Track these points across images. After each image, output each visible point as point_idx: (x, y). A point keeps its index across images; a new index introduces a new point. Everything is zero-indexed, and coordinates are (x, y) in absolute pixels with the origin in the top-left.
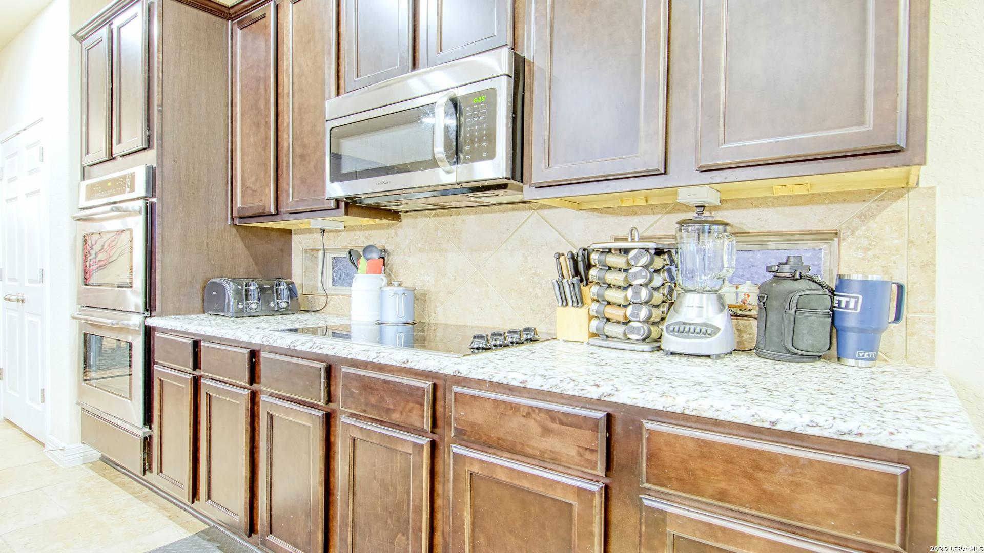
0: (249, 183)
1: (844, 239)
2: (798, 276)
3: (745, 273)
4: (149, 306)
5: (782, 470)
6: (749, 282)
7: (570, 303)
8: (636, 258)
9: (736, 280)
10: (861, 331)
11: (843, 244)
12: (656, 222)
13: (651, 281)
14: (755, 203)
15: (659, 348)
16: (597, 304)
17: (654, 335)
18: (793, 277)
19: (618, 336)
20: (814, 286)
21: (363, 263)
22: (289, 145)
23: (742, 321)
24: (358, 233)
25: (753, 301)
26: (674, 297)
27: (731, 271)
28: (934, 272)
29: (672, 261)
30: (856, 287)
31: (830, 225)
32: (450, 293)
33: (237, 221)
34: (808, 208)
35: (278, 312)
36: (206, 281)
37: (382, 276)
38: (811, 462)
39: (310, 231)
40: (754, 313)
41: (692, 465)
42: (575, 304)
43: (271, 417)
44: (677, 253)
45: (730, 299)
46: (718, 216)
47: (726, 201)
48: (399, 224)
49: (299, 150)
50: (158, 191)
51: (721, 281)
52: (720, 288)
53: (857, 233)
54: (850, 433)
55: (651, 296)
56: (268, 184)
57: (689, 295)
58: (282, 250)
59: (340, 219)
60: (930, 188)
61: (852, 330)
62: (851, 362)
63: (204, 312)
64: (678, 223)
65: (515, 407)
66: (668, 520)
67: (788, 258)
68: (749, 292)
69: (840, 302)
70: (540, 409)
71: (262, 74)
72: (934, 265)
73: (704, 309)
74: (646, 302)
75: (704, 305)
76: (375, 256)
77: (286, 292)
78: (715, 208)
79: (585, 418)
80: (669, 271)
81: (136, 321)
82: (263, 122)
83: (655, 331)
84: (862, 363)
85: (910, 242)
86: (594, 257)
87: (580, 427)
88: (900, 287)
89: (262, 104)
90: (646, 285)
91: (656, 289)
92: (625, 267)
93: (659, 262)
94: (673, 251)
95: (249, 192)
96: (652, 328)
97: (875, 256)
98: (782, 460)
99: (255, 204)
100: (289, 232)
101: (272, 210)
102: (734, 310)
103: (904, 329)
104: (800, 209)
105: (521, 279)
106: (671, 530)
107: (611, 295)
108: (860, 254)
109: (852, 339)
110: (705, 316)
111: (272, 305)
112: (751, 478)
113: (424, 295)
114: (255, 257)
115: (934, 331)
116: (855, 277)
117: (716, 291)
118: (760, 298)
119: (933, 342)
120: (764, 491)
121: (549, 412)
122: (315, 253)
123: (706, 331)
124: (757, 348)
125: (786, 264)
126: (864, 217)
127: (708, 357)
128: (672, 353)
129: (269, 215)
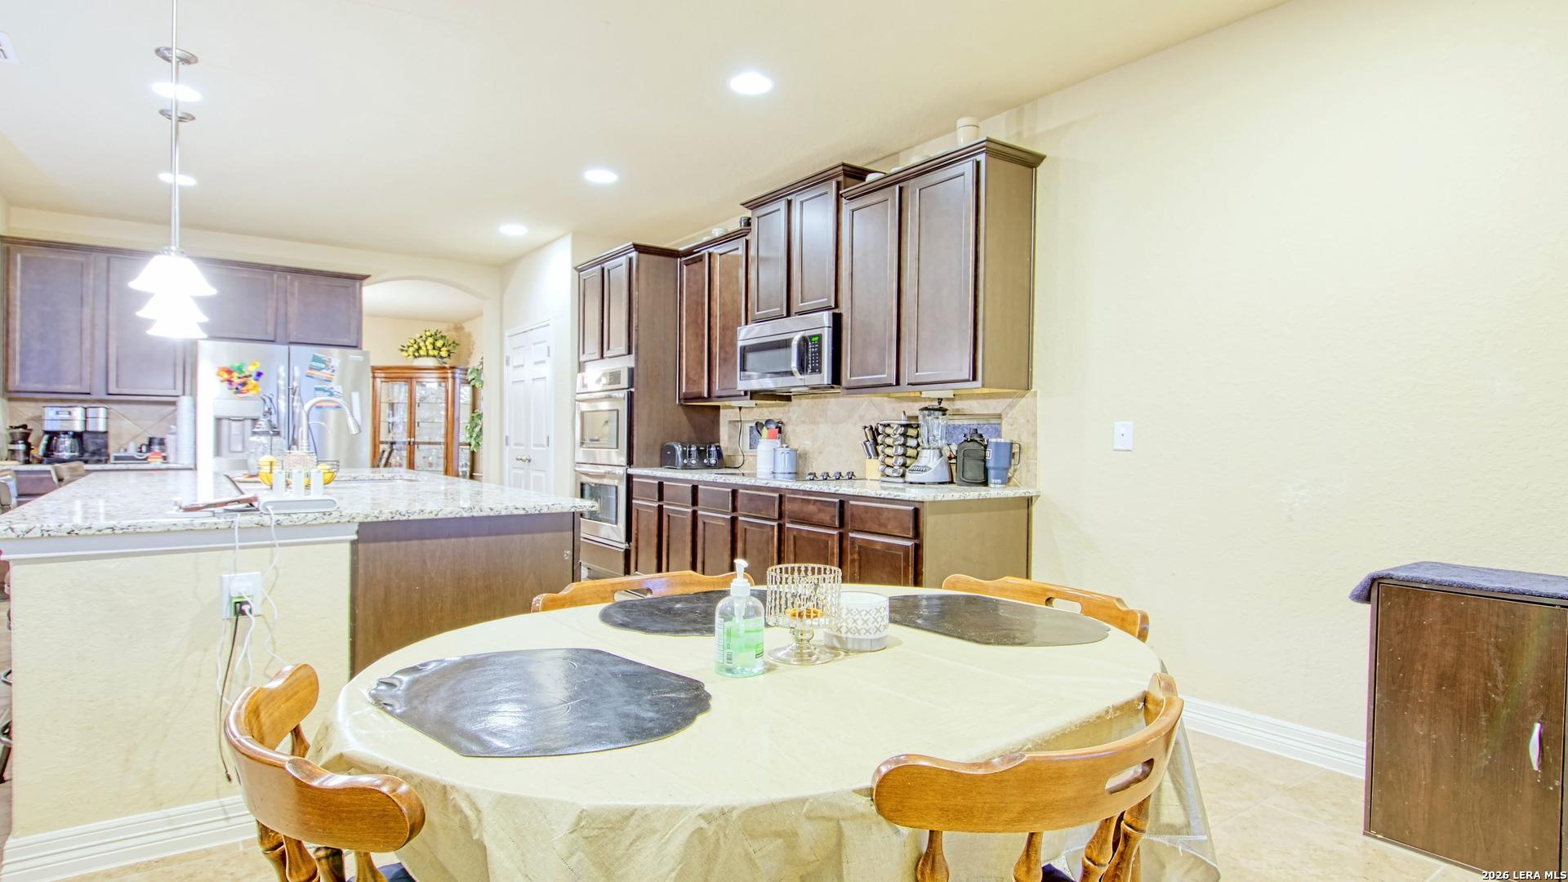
0: (691, 375)
1: (1004, 419)
2: (972, 440)
4: (630, 462)
5: (885, 513)
6: (954, 443)
7: (872, 457)
8: (897, 429)
10: (994, 468)
11: (1003, 421)
15: (906, 482)
16: (882, 456)
18: (970, 440)
20: (977, 445)
21: (765, 431)
22: (717, 352)
24: (765, 409)
26: (918, 452)
28: (1036, 437)
31: (1000, 411)
32: (821, 453)
33: (682, 402)
34: (990, 401)
35: (709, 467)
36: (662, 446)
37: (778, 441)
39: (733, 408)
41: (863, 516)
42: (875, 458)
43: (704, 523)
48: (790, 404)
49: (723, 355)
50: (635, 384)
53: (1009, 415)
55: (905, 451)
56: (703, 377)
58: (713, 422)
59: (747, 402)
60: (1035, 392)
62: (992, 485)
63: (661, 466)
65: (809, 501)
66: (856, 541)
67: (975, 429)
68: (954, 449)
71: (699, 300)
72: (1036, 433)
73: (931, 458)
74: (902, 455)
75: (931, 456)
76: (773, 426)
77: (715, 452)
81: (621, 471)
82: (700, 333)
84: (997, 486)
85: (1028, 421)
86: (880, 429)
89: (700, 321)
95: (691, 382)
97: (1015, 429)
99: (695, 390)
100: (718, 409)
101: (706, 395)
104: (986, 401)
106: (857, 546)
107: (886, 451)
108: (1009, 427)
109: (992, 474)
110: (927, 462)
111: (705, 461)
112: (877, 519)
113: (805, 454)
114: (694, 426)
117: (940, 449)
119: (1036, 475)
120: (881, 523)
122: (737, 423)
123: (922, 469)
125: (974, 432)
126: (1013, 407)
127: (924, 484)
128: (911, 483)
129: (704, 398)
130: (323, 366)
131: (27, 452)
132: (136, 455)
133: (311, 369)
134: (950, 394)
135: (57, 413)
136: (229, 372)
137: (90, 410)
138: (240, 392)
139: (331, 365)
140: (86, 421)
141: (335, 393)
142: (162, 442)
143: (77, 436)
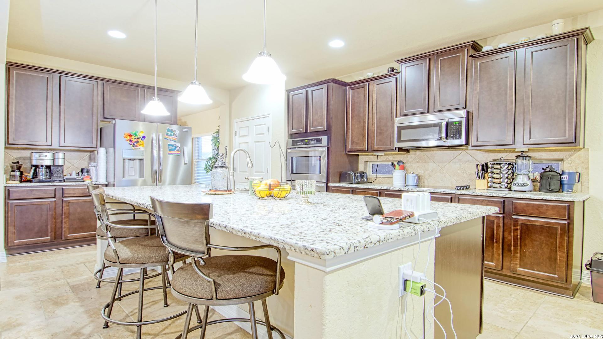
0: (355, 140)
1: (565, 161)
2: (551, 171)
3: (536, 170)
4: (328, 180)
5: (544, 207)
6: (537, 173)
7: (481, 178)
8: (504, 166)
9: (533, 172)
10: (568, 184)
11: (564, 162)
12: (507, 155)
13: (508, 172)
14: (539, 151)
15: (511, 190)
16: (491, 178)
17: (509, 187)
18: (549, 171)
19: (498, 187)
20: (555, 173)
21: (397, 167)
22: (375, 129)
23: (535, 183)
24: (390, 156)
25: (538, 178)
26: (514, 177)
27: (532, 170)
28: (589, 170)
29: (514, 167)
30: (567, 174)
31: (561, 157)
32: (430, 176)
34: (554, 152)
36: (341, 173)
37: (404, 171)
38: (550, 205)
39: (371, 155)
40: (539, 181)
41: (525, 208)
42: (483, 179)
44: (516, 164)
45: (532, 177)
46: (527, 154)
47: (530, 150)
48: (408, 153)
49: (379, 131)
50: (331, 144)
51: (529, 172)
52: (529, 174)
53: (568, 160)
54: (557, 199)
55: (508, 176)
56: (364, 141)
57: (519, 176)
59: (381, 153)
60: (588, 149)
61: (566, 184)
62: (566, 192)
63: (340, 182)
64: (516, 156)
66: (519, 220)
67: (548, 166)
68: (537, 175)
69: (562, 177)
70: (486, 200)
72: (589, 168)
73: (524, 180)
74: (507, 178)
75: (524, 178)
76: (401, 164)
77: (366, 176)
78: (526, 152)
79: (498, 201)
80: (513, 169)
83: (509, 186)
84: (568, 192)
85: (583, 162)
86: (489, 165)
87: (497, 203)
88: (579, 174)
90: (506, 173)
91: (509, 174)
92: (500, 168)
93: (510, 167)
94: (514, 164)
95: (355, 144)
96: (508, 185)
97: (573, 166)
98: (544, 205)
99: (358, 147)
100: (358, 155)
101: (366, 150)
102: (533, 180)
103: (581, 184)
104: (552, 153)
105: (459, 171)
106: (519, 223)
107: (495, 176)
108: (569, 165)
109: (566, 187)
110: (524, 181)
111: (363, 180)
112: (538, 210)
114: (350, 164)
115: (589, 185)
116: (566, 171)
117: (527, 175)
118: (540, 176)
119: (589, 188)
120: (541, 212)
121: (488, 200)
123: (524, 185)
124: (539, 190)
125: (548, 167)
126: (570, 156)
127: (525, 191)
128: (515, 191)
129: (366, 151)
130: (172, 134)
131: (21, 176)
132: (76, 177)
133: (167, 135)
134: (527, 150)
135: (40, 156)
136: (130, 136)
137: (56, 155)
138: (136, 146)
139: (176, 133)
140: (54, 160)
141: (177, 147)
142: (88, 171)
143: (48, 167)
